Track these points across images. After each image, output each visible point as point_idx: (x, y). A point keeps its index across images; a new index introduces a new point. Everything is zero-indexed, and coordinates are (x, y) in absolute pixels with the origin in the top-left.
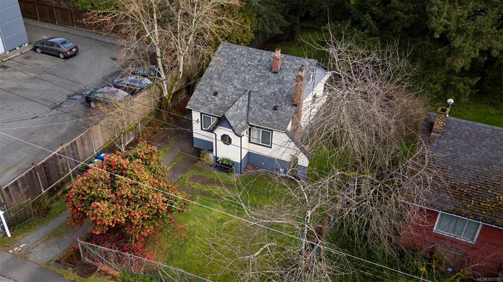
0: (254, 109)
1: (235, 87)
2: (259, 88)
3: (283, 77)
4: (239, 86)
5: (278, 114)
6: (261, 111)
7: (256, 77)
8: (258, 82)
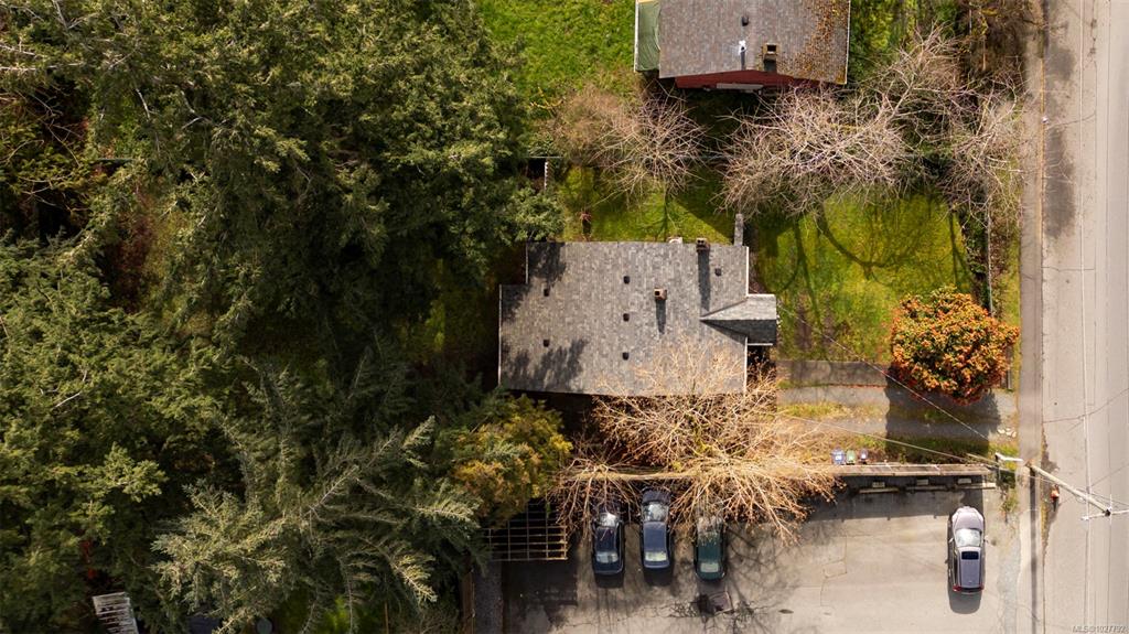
0: (726, 300)
1: (700, 340)
2: (693, 307)
3: (670, 280)
4: (697, 336)
5: (726, 265)
6: (727, 288)
7: (677, 318)
8: (685, 313)
